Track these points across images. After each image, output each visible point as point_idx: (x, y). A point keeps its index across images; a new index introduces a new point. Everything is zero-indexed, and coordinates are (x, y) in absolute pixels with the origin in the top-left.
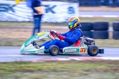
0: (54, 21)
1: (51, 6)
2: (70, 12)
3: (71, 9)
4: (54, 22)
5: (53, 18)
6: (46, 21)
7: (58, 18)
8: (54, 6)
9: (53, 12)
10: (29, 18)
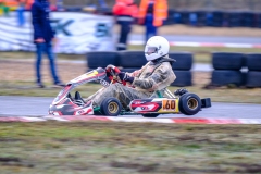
1: (63, 22)
2: (100, 33)
3: (102, 28)
4: (69, 52)
5: (67, 45)
7: (77, 46)
9: (67, 34)
10: (20, 45)
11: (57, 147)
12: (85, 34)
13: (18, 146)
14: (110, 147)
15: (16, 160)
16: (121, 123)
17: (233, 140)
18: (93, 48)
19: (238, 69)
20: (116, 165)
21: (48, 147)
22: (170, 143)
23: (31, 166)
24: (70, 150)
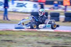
0: (25, 11)
3: (35, 5)
6: (22, 11)
7: (28, 10)
8: (26, 4)
9: (25, 7)
11: (22, 37)
13: (12, 37)
14: (37, 38)
15: (11, 41)
18: (32, 11)
21: (20, 37)
23: (15, 42)
24: (26, 38)
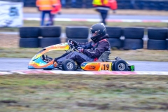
3: (13, 10)
11: (33, 92)
12: (3, 14)
13: (7, 92)
14: (66, 92)
15: (14, 102)
16: (61, 75)
17: (140, 86)
18: (8, 23)
19: (118, 38)
20: (80, 105)
21: (27, 92)
22: (102, 88)
23: (28, 106)
24: (42, 94)
